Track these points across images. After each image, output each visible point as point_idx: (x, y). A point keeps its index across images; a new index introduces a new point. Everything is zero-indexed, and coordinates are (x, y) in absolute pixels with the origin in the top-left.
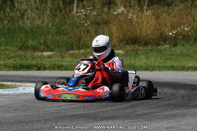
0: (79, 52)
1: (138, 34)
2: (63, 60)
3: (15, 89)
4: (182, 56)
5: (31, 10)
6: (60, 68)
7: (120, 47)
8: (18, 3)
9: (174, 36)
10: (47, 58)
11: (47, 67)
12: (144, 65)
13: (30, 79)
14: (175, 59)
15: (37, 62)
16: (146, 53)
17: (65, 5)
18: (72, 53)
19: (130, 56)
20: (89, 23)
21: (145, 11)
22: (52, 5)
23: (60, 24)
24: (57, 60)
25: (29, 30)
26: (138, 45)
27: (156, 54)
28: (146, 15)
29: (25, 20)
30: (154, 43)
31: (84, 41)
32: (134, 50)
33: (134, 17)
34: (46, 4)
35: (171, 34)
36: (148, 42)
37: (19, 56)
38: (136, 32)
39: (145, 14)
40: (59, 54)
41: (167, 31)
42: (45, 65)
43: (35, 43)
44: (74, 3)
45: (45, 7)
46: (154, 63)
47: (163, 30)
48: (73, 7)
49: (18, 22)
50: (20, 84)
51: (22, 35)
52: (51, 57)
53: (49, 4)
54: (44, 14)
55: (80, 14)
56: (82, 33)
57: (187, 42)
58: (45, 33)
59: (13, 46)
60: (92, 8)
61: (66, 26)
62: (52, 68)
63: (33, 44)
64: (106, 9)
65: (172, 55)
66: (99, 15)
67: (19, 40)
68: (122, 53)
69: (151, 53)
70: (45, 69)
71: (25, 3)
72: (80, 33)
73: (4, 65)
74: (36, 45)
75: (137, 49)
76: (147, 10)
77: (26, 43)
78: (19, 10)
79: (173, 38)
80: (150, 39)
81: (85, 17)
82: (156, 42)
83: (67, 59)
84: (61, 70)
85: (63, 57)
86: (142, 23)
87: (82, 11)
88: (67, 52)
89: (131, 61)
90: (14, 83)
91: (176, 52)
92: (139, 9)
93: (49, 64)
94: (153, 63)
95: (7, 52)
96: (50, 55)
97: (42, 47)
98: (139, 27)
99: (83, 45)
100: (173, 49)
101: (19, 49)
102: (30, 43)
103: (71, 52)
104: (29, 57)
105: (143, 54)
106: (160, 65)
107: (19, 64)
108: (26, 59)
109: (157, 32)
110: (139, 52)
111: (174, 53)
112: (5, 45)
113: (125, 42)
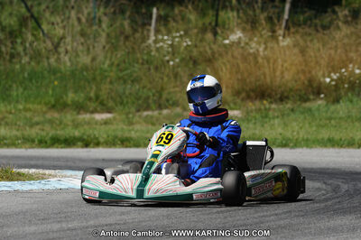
0: (160, 114)
1: (268, 80)
2: (131, 128)
3: (43, 182)
4: (349, 120)
5: (73, 37)
6: (125, 142)
7: (235, 104)
8: (48, 23)
9: (333, 83)
10: (101, 124)
11: (102, 140)
12: (280, 137)
13: (69, 164)
14: (336, 126)
15: (82, 131)
16: (283, 115)
17: (135, 27)
18: (147, 116)
19: (253, 121)
20: (177, 60)
21: (281, 38)
22: (111, 29)
23: (124, 62)
24: (120, 129)
25: (68, 73)
26: (269, 100)
27: (302, 117)
28: (283, 47)
29: (62, 55)
30: (298, 98)
31: (169, 93)
32: (260, 109)
33: (261, 49)
34: (100, 26)
35: (328, 80)
36: (286, 94)
37: (51, 122)
38: (265, 77)
39: (281, 44)
40: (124, 116)
41: (320, 74)
42: (97, 138)
43: (80, 97)
44: (150, 25)
45: (96, 30)
46: (298, 133)
47: (313, 73)
48: (149, 30)
49: (48, 58)
50: (52, 172)
51: (56, 83)
52: (109, 124)
53: (104, 26)
54: (96, 45)
55: (161, 44)
56: (166, 79)
57: (359, 95)
58: (98, 78)
59: (40, 103)
60: (182, 33)
61: (136, 65)
62: (111, 143)
63: (76, 99)
64: (209, 36)
65: (330, 119)
66: (196, 46)
67: (50, 92)
68: (240, 116)
69: (292, 116)
70: (98, 144)
71: (61, 25)
72: (162, 79)
73: (23, 138)
74: (81, 101)
75: (266, 109)
76: (284, 37)
77: (62, 98)
78: (50, 38)
79: (333, 88)
80: (291, 90)
81: (170, 49)
82: (300, 96)
83: (137, 127)
84: (127, 147)
85: (131, 123)
86: (275, 61)
87: (166, 37)
88: (138, 114)
89: (255, 129)
90: (41, 171)
91: (338, 113)
92: (270, 34)
93: (105, 136)
94: (295, 133)
95: (28, 115)
96: (107, 119)
97: (92, 105)
98: (269, 68)
99: (168, 101)
100: (332, 108)
101: (50, 109)
102: (71, 96)
103: (145, 113)
104: (69, 123)
105: (278, 117)
106: (309, 137)
107: (50, 135)
108: (62, 126)
109: (302, 78)
110: (271, 113)
111: (335, 115)
112: (26, 101)
113: (243, 95)
